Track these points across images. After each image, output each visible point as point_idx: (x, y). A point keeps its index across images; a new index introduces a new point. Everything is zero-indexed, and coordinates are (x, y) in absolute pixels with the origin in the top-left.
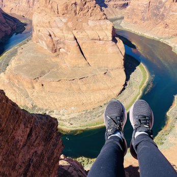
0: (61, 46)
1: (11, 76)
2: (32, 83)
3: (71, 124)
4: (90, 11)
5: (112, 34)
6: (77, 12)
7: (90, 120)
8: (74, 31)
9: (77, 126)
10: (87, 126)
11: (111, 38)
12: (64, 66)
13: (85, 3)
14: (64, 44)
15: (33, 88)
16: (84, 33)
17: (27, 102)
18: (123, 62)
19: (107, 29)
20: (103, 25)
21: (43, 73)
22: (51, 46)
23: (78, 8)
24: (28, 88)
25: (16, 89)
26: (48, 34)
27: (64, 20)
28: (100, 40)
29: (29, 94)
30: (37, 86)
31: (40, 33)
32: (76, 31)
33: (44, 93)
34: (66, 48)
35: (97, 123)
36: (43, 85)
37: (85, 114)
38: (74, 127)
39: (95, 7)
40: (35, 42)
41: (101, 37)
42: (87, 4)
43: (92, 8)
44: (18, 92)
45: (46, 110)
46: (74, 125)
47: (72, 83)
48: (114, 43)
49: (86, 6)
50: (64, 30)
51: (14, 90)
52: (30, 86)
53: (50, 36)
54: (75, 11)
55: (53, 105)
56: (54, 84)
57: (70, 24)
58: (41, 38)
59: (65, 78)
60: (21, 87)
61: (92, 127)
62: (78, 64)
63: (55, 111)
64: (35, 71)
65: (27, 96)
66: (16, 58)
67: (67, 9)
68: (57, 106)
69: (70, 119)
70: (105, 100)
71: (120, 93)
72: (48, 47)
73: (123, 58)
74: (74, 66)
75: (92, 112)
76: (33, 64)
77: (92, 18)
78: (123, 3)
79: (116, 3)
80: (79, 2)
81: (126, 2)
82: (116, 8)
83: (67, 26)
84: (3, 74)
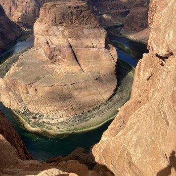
0: (57, 53)
1: (8, 81)
2: (26, 88)
3: (59, 128)
4: (85, 19)
5: (105, 42)
6: (73, 21)
7: (77, 124)
8: (69, 39)
9: (64, 130)
10: (74, 130)
11: (103, 46)
12: (58, 72)
13: (81, 13)
14: (60, 51)
15: (28, 92)
16: (79, 41)
17: (20, 106)
18: (115, 68)
19: (100, 37)
20: (97, 33)
21: (38, 79)
22: (48, 53)
23: (74, 17)
24: (23, 93)
25: (12, 94)
26: (46, 42)
27: (61, 29)
28: (93, 47)
29: (23, 98)
30: (31, 91)
31: (39, 41)
32: (71, 39)
33: (37, 98)
34: (62, 55)
35: (84, 128)
36: (36, 90)
37: (73, 118)
38: (61, 131)
39: (90, 16)
40: (35, 49)
41: (95, 45)
42: (83, 13)
43: (87, 17)
44: (12, 96)
45: (37, 114)
46: (61, 129)
47: (64, 88)
48: (107, 50)
49: (81, 15)
50: (60, 38)
51: (9, 95)
52: (24, 91)
53: (48, 43)
54: (71, 20)
55: (44, 109)
56: (47, 89)
57: (66, 32)
58: (39, 45)
60: (16, 92)
61: (79, 131)
62: (72, 70)
63: (45, 115)
64: (31, 77)
65: (21, 101)
66: (16, 64)
67: (63, 18)
68: (48, 110)
69: (59, 123)
70: (94, 105)
71: (110, 99)
72: (46, 54)
73: (115, 64)
74: (69, 71)
75: (81, 116)
76: (30, 70)
77: (86, 27)
78: (124, 10)
79: (117, 11)
80: (75, 11)
81: (127, 10)
82: (117, 15)
83: (63, 35)
84: (1, 79)
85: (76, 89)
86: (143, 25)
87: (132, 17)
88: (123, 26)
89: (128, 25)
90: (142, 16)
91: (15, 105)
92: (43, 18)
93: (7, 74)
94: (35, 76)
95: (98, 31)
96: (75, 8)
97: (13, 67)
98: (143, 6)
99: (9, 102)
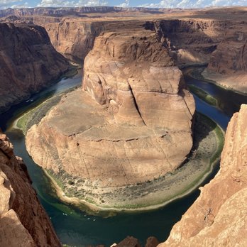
0: (112, 96)
1: (43, 129)
2: (66, 141)
3: (103, 202)
4: (154, 54)
5: (179, 86)
6: (137, 56)
7: (130, 199)
8: (129, 79)
9: (110, 205)
10: (124, 207)
11: (176, 91)
12: (111, 122)
13: (149, 45)
14: (116, 94)
15: (67, 147)
16: (142, 83)
17: (54, 165)
18: (190, 123)
19: (173, 78)
20: (169, 73)
21: (82, 129)
22: (100, 96)
23: (139, 50)
24: (60, 146)
25: (45, 147)
26: (98, 80)
27: (120, 65)
28: (162, 92)
29: (60, 154)
30: (71, 145)
31: (89, 79)
32: (132, 79)
33: (78, 155)
34: (117, 100)
35: (139, 206)
36: (78, 144)
37: (125, 190)
38: (106, 207)
39: (160, 50)
40: (83, 89)
41: (164, 89)
42: (151, 46)
43: (156, 52)
44: (46, 150)
45: (75, 178)
46: (106, 204)
47: (116, 145)
48: (180, 97)
49: (148, 49)
52: (62, 144)
53: (100, 83)
54: (135, 54)
55: (86, 172)
56: (92, 144)
57: (126, 71)
58: (89, 85)
59: (108, 138)
60: (52, 145)
61: (131, 209)
62: (129, 122)
63: (86, 181)
64: (73, 126)
65: (56, 157)
66: (56, 107)
67: (124, 52)
68: (91, 174)
69: (104, 194)
70: (156, 174)
71: (180, 167)
72: (96, 97)
73: (191, 118)
74: (124, 123)
75: (136, 188)
77: (155, 64)
78: (209, 45)
79: (199, 45)
80: (140, 43)
81: (214, 45)
82: (199, 51)
83: (122, 73)
84: (34, 126)
85: (133, 148)
86: (235, 67)
87: (221, 55)
88: (206, 66)
89: (213, 65)
90: (235, 54)
91: (48, 163)
92: (98, 50)
93: (42, 119)
94: (79, 125)
95: (171, 71)
96: (141, 39)
97: (52, 111)
98: (237, 41)
99: (40, 158)
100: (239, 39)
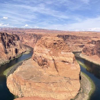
0: (45, 63)
1: (15, 76)
2: (25, 82)
4: (62, 47)
5: (73, 60)
14: (47, 62)
15: (25, 85)
16: (58, 58)
17: (19, 93)
20: (69, 55)
21: (32, 77)
22: (40, 62)
23: (57, 45)
24: (22, 85)
26: (40, 56)
27: (49, 50)
29: (22, 88)
30: (27, 84)
31: (36, 55)
32: (54, 56)
33: (30, 89)
36: (30, 84)
40: (33, 59)
41: (67, 61)
42: (61, 44)
43: (64, 46)
44: (16, 86)
47: (47, 85)
50: (48, 55)
51: (14, 85)
52: (23, 83)
54: (55, 47)
56: (37, 84)
57: (51, 52)
58: (36, 58)
59: (44, 82)
60: (18, 84)
64: (28, 75)
65: (20, 90)
66: (21, 67)
67: (51, 45)
72: (38, 63)
74: (51, 74)
76: (28, 71)
78: (81, 45)
79: (78, 44)
81: (83, 45)
82: (78, 47)
83: (50, 53)
84: (11, 74)
85: (55, 87)
91: (16, 92)
92: (40, 44)
93: (15, 72)
94: (31, 75)
96: (58, 41)
97: (19, 68)
98: (93, 44)
99: (13, 90)
100: (93, 43)
